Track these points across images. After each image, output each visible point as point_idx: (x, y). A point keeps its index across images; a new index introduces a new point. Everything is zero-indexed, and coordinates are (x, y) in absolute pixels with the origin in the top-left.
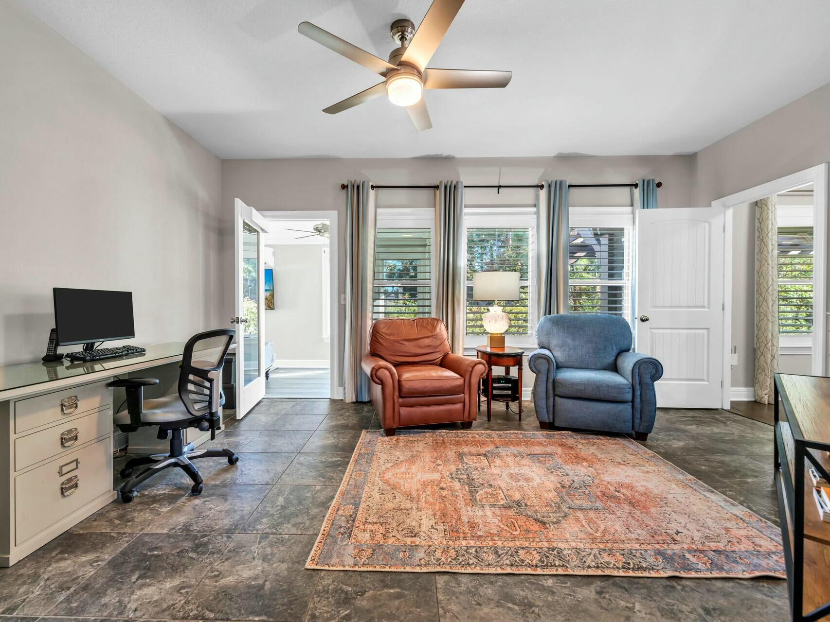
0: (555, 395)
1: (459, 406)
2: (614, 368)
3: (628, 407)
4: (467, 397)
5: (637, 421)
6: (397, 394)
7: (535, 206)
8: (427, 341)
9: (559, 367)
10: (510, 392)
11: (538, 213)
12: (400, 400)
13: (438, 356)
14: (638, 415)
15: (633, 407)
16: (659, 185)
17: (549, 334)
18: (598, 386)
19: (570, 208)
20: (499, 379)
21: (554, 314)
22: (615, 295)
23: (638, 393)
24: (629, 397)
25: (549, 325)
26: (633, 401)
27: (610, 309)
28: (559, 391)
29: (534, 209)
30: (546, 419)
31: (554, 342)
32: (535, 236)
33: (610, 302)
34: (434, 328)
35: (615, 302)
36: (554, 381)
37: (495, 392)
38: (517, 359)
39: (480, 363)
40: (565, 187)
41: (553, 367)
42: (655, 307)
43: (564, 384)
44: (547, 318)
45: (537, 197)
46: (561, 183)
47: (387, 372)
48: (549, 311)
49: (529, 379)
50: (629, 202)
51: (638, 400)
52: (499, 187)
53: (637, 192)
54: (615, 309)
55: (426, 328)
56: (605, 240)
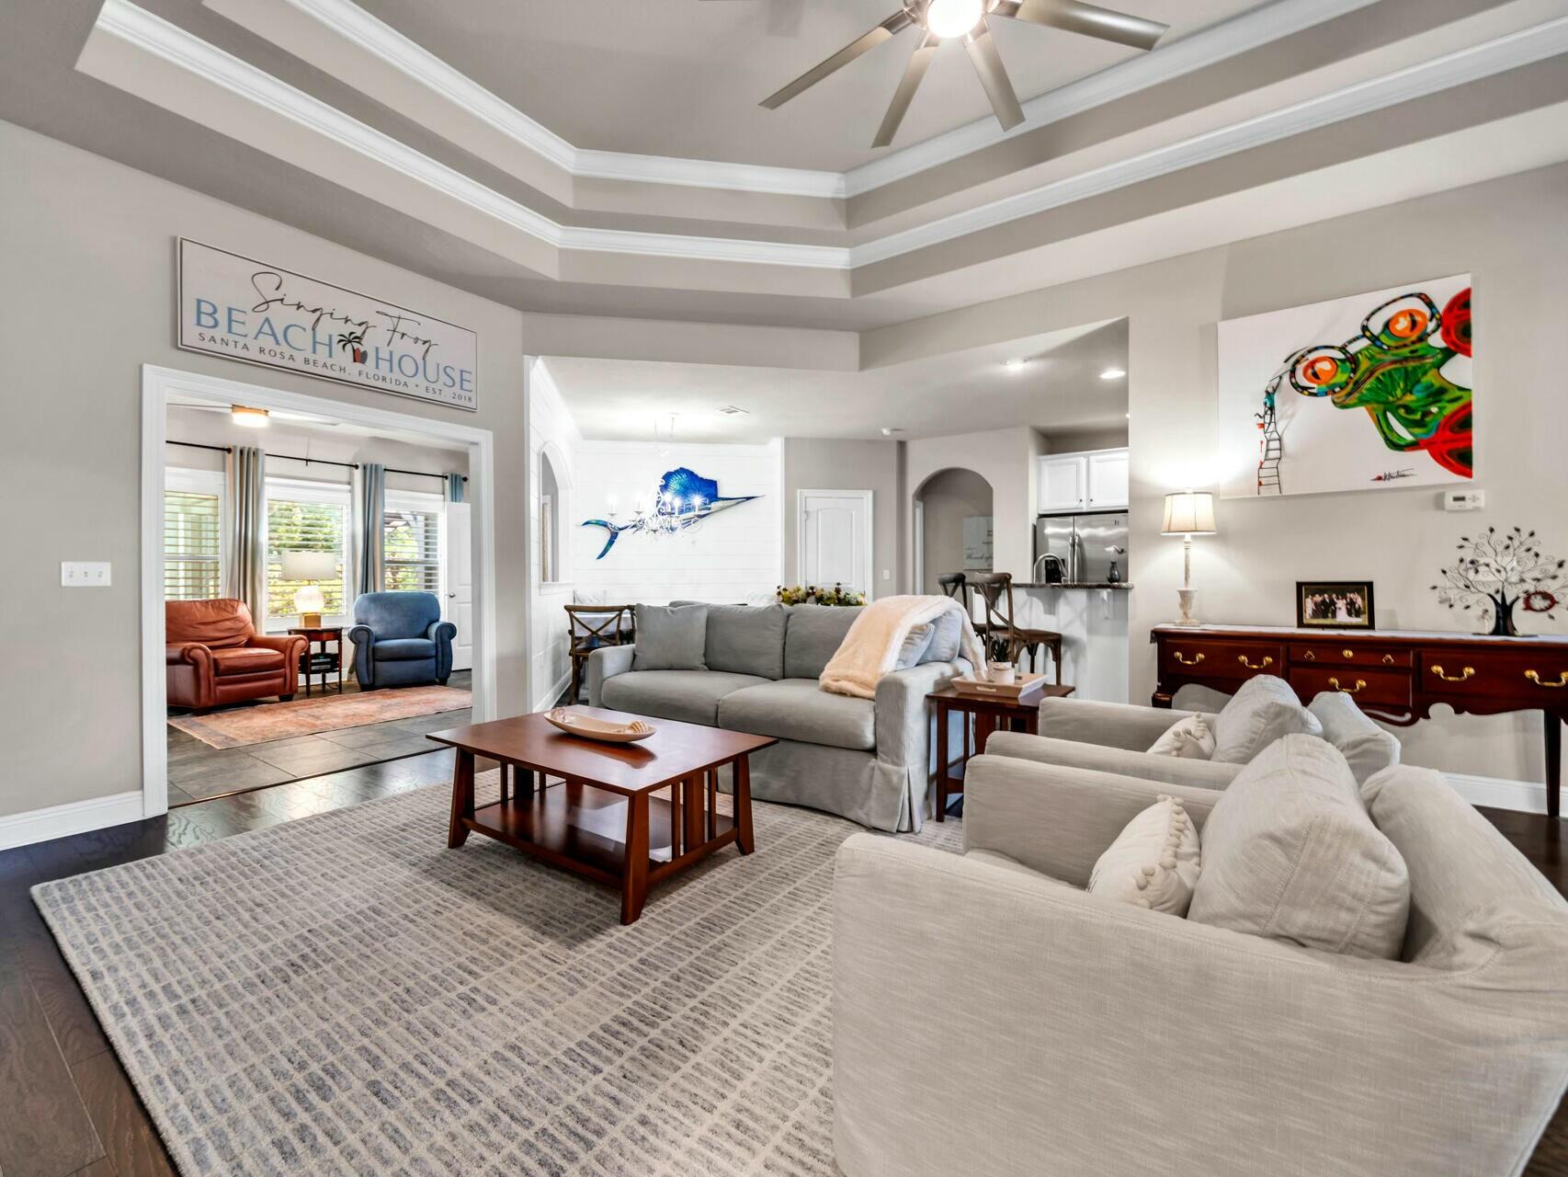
0: (375, 660)
1: (279, 681)
2: (425, 635)
3: (433, 660)
4: (288, 671)
5: (440, 671)
6: (212, 673)
7: (349, 483)
8: (228, 624)
9: (377, 640)
10: (329, 666)
11: (352, 491)
12: (217, 679)
13: (244, 639)
14: (440, 666)
15: (437, 661)
16: (465, 479)
17: (366, 611)
18: (410, 647)
19: (386, 491)
20: (316, 656)
21: (371, 592)
22: (430, 575)
23: (440, 649)
24: (433, 653)
25: (366, 603)
26: (436, 656)
27: (427, 587)
28: (379, 655)
29: (348, 487)
30: (366, 681)
31: (372, 618)
32: (350, 515)
33: (427, 581)
34: (234, 609)
35: (430, 581)
36: (374, 649)
37: (313, 668)
38: (336, 634)
39: (301, 639)
40: (381, 471)
41: (372, 639)
42: (461, 585)
43: (382, 649)
44: (363, 598)
45: (351, 475)
46: (376, 466)
47: (199, 651)
48: (365, 589)
49: (349, 649)
50: (441, 491)
51: (440, 655)
52: (307, 460)
53: (447, 482)
54: (430, 587)
55: (225, 610)
56: (421, 518)
